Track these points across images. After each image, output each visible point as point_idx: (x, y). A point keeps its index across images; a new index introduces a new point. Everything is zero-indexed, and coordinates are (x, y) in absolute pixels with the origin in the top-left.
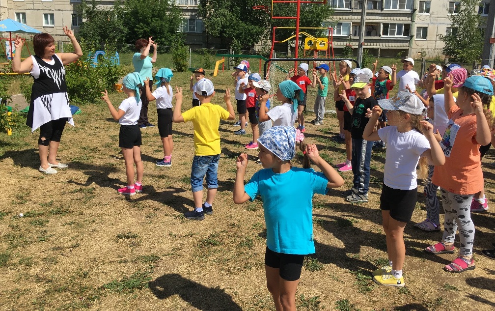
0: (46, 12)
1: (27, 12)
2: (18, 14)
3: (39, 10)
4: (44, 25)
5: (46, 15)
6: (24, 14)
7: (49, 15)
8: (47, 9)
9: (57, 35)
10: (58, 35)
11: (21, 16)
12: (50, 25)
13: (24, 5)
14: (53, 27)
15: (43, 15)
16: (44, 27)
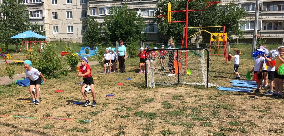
0: (69, 25)
1: (59, 26)
2: (54, 27)
3: (65, 24)
4: (68, 33)
10: (75, 38)
12: (71, 33)
13: (57, 22)
15: (67, 27)
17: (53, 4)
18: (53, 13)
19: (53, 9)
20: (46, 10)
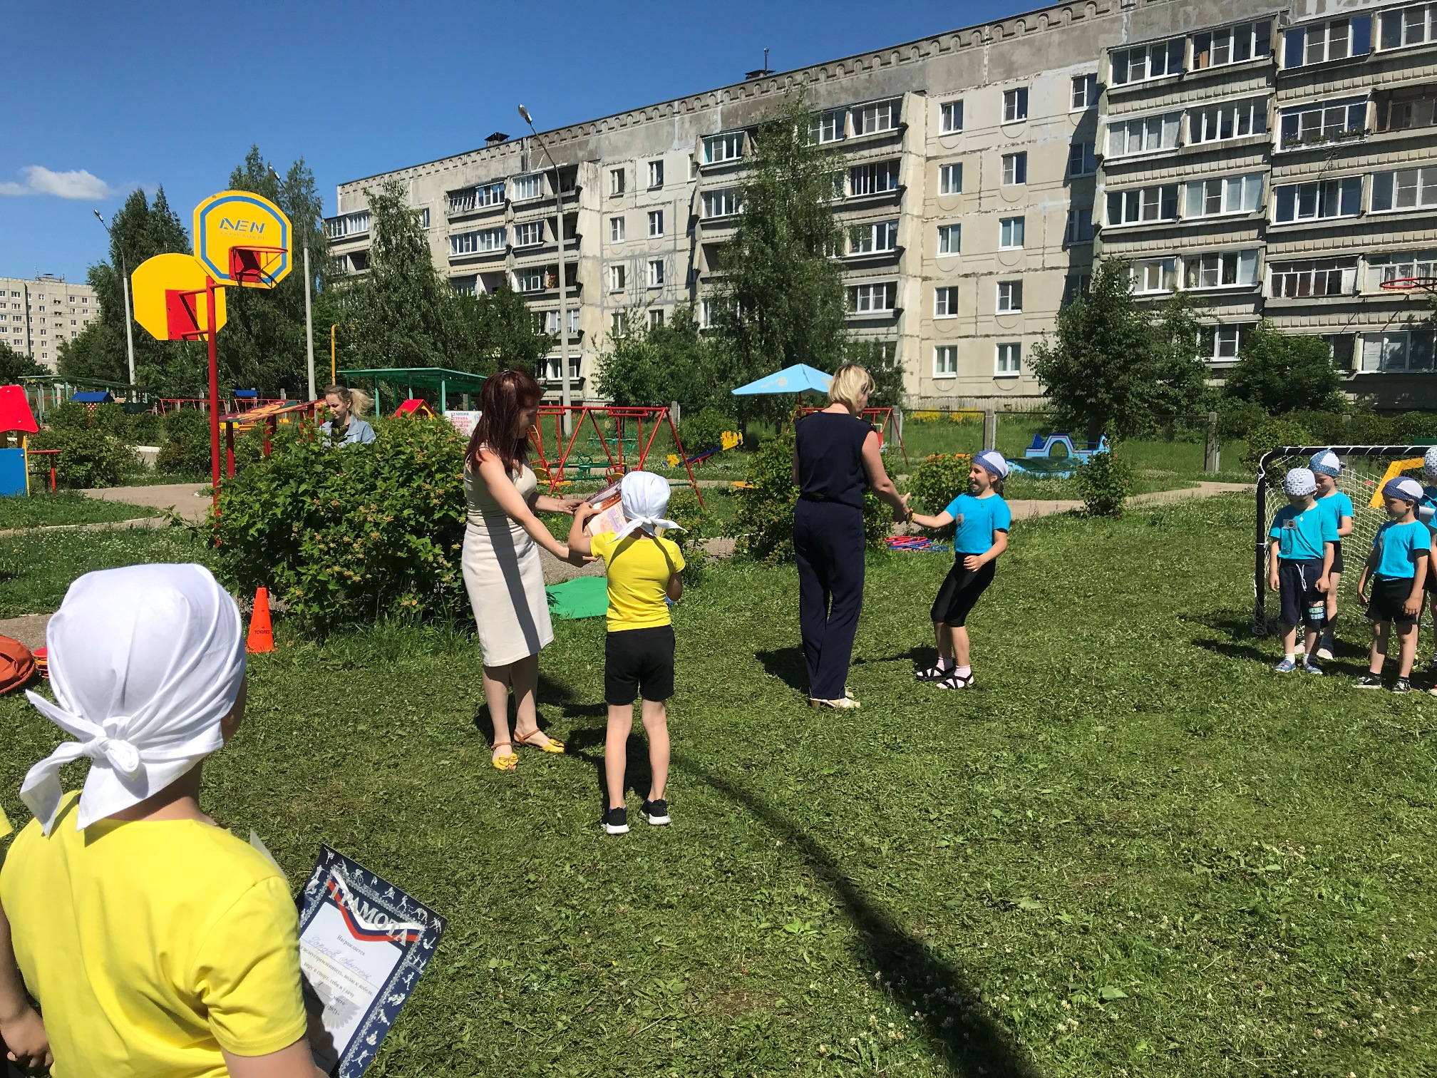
0: (1004, 340)
1: (962, 345)
2: (941, 350)
3: (987, 336)
4: (997, 374)
5: (1003, 348)
6: (953, 350)
7: (1009, 349)
8: (1007, 332)
9: (1024, 396)
10: (1027, 396)
11: (947, 352)
12: (1010, 372)
13: (955, 328)
14: (1017, 377)
15: (997, 350)
16: (995, 378)
17: (945, 255)
18: (941, 291)
19: (943, 275)
20: (911, 279)
